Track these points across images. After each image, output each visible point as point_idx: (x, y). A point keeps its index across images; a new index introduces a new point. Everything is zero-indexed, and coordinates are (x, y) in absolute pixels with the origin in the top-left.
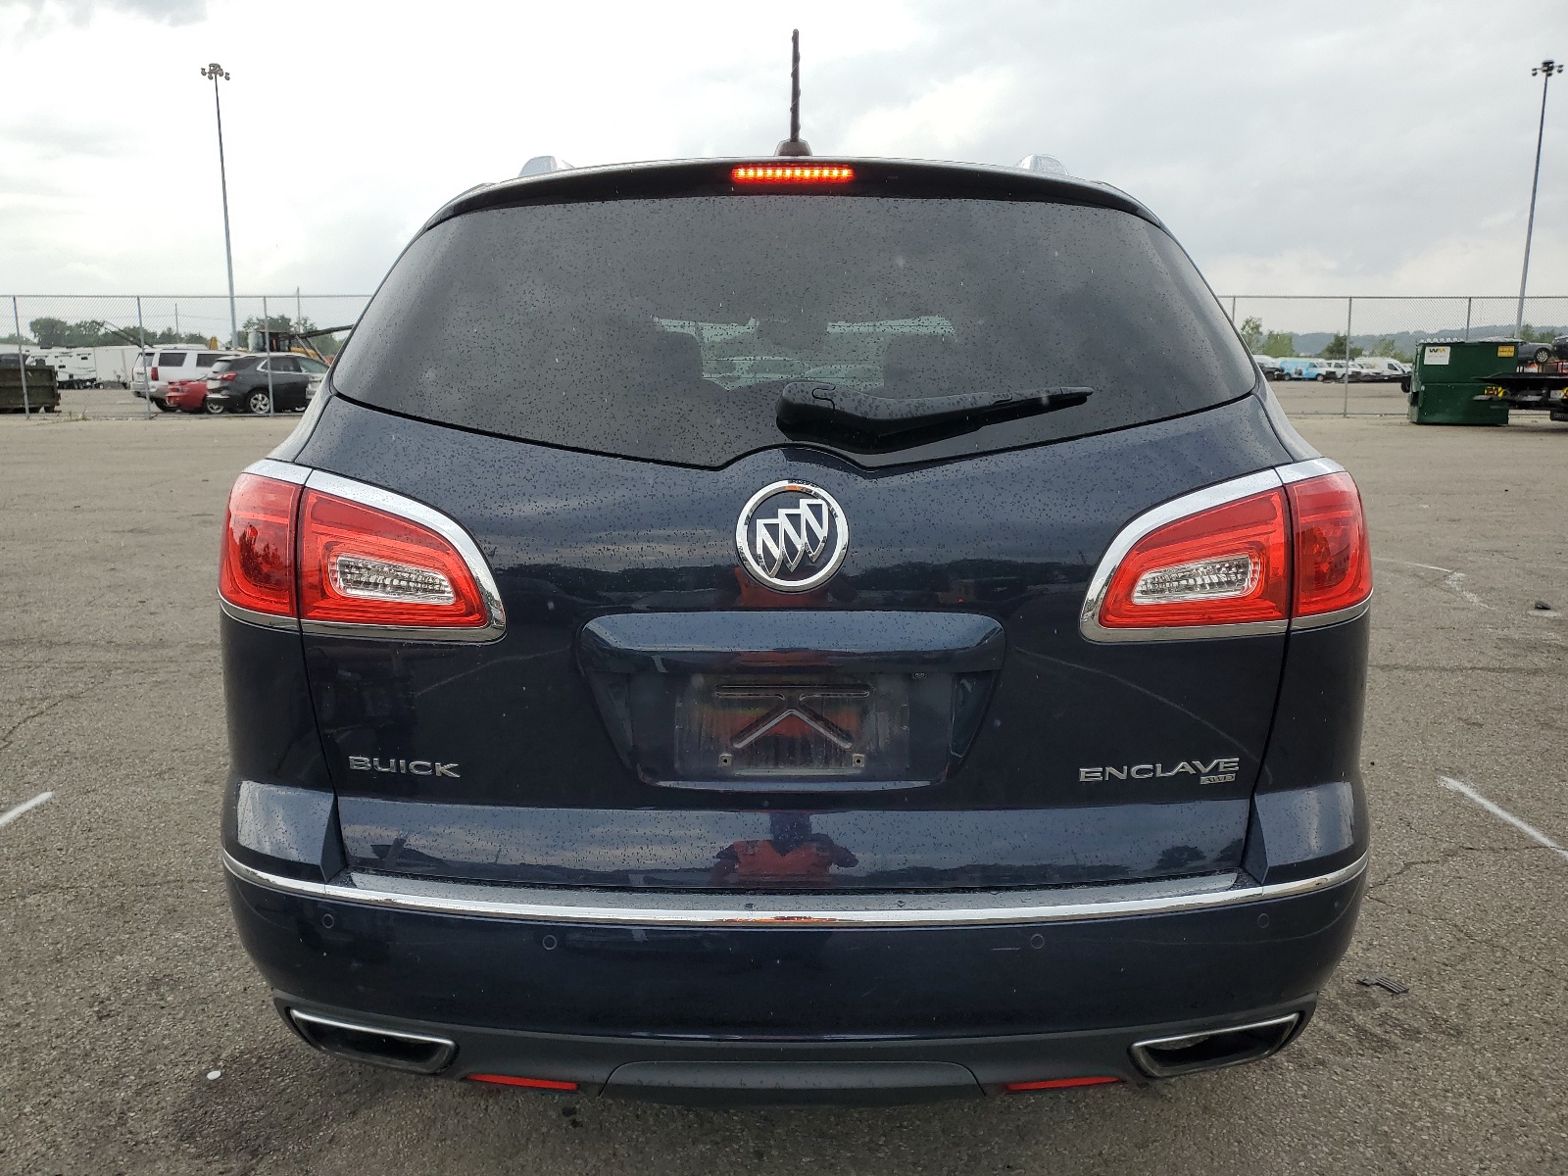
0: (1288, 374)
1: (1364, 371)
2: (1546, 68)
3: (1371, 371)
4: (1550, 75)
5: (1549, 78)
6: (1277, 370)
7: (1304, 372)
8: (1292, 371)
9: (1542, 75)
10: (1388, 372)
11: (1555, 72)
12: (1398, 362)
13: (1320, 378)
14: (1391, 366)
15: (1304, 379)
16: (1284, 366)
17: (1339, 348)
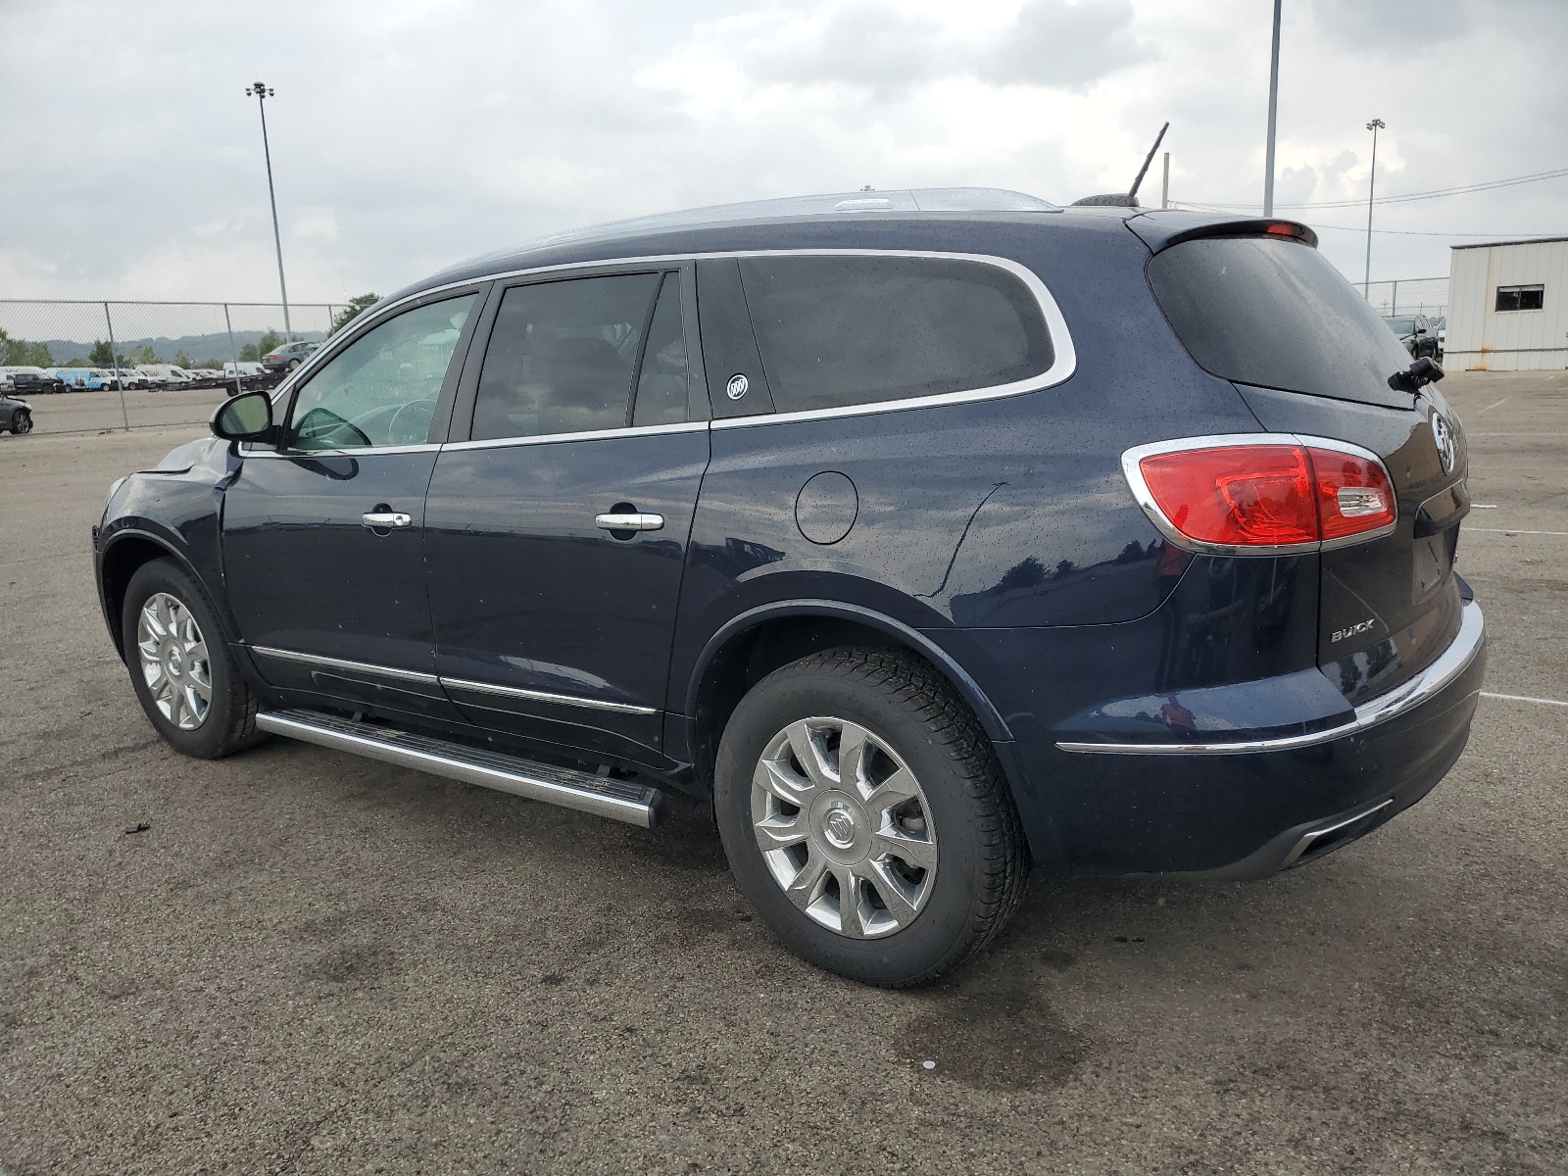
0: (68, 385)
1: (150, 379)
2: (258, 90)
3: (156, 379)
4: (263, 97)
5: (263, 100)
6: (55, 381)
7: (86, 382)
8: (72, 382)
9: (256, 97)
10: (172, 379)
11: (267, 94)
12: (179, 368)
13: (106, 388)
14: (174, 373)
15: (88, 390)
16: (61, 377)
17: (103, 355)
